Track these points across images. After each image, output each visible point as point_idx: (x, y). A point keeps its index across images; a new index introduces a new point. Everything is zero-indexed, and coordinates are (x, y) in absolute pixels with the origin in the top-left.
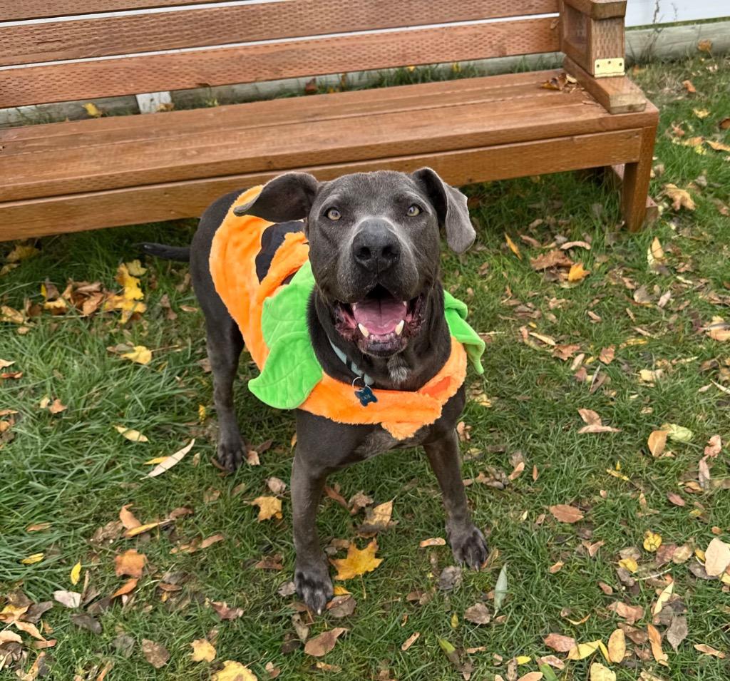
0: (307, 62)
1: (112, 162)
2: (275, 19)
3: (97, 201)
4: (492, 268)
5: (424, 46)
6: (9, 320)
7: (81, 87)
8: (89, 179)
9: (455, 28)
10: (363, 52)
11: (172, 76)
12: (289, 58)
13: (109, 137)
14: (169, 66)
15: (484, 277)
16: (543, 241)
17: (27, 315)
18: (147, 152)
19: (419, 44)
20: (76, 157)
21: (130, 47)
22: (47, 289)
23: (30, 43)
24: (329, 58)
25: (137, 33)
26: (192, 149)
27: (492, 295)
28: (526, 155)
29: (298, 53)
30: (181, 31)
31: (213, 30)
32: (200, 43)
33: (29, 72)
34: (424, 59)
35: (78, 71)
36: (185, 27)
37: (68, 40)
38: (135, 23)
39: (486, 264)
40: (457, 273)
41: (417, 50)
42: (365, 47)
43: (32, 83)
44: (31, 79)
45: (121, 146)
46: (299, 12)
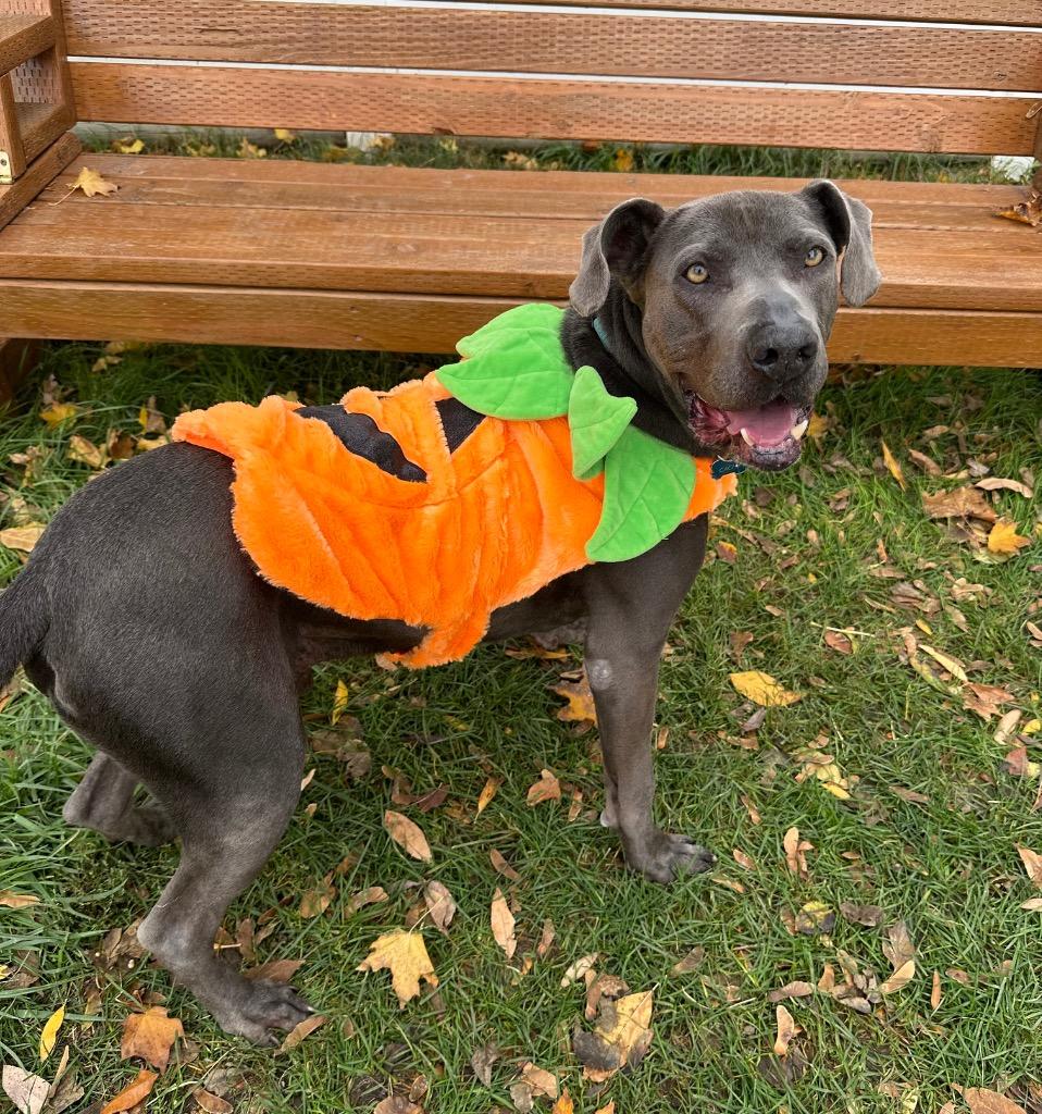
0: (614, 118)
1: (276, 242)
2: (577, 42)
3: (241, 302)
4: (856, 502)
5: (808, 118)
6: (80, 458)
7: (256, 108)
8: (234, 266)
9: (867, 96)
10: (707, 115)
11: (398, 110)
12: (587, 108)
13: (282, 196)
14: (395, 93)
15: (839, 514)
16: (946, 465)
17: (108, 454)
18: (335, 233)
19: (801, 114)
20: (223, 222)
21: (342, 55)
22: (149, 414)
23: (191, 28)
24: (649, 116)
25: (356, 34)
26: (408, 241)
27: (853, 553)
28: (965, 332)
29: (604, 101)
30: (426, 40)
31: (477, 45)
32: (451, 64)
33: (181, 73)
34: (804, 138)
35: (256, 82)
36: (432, 35)
37: (248, 31)
38: (356, 19)
39: (845, 492)
40: (794, 499)
41: (795, 122)
42: (712, 107)
43: (183, 92)
44: (183, 84)
45: (297, 214)
46: (617, 36)
